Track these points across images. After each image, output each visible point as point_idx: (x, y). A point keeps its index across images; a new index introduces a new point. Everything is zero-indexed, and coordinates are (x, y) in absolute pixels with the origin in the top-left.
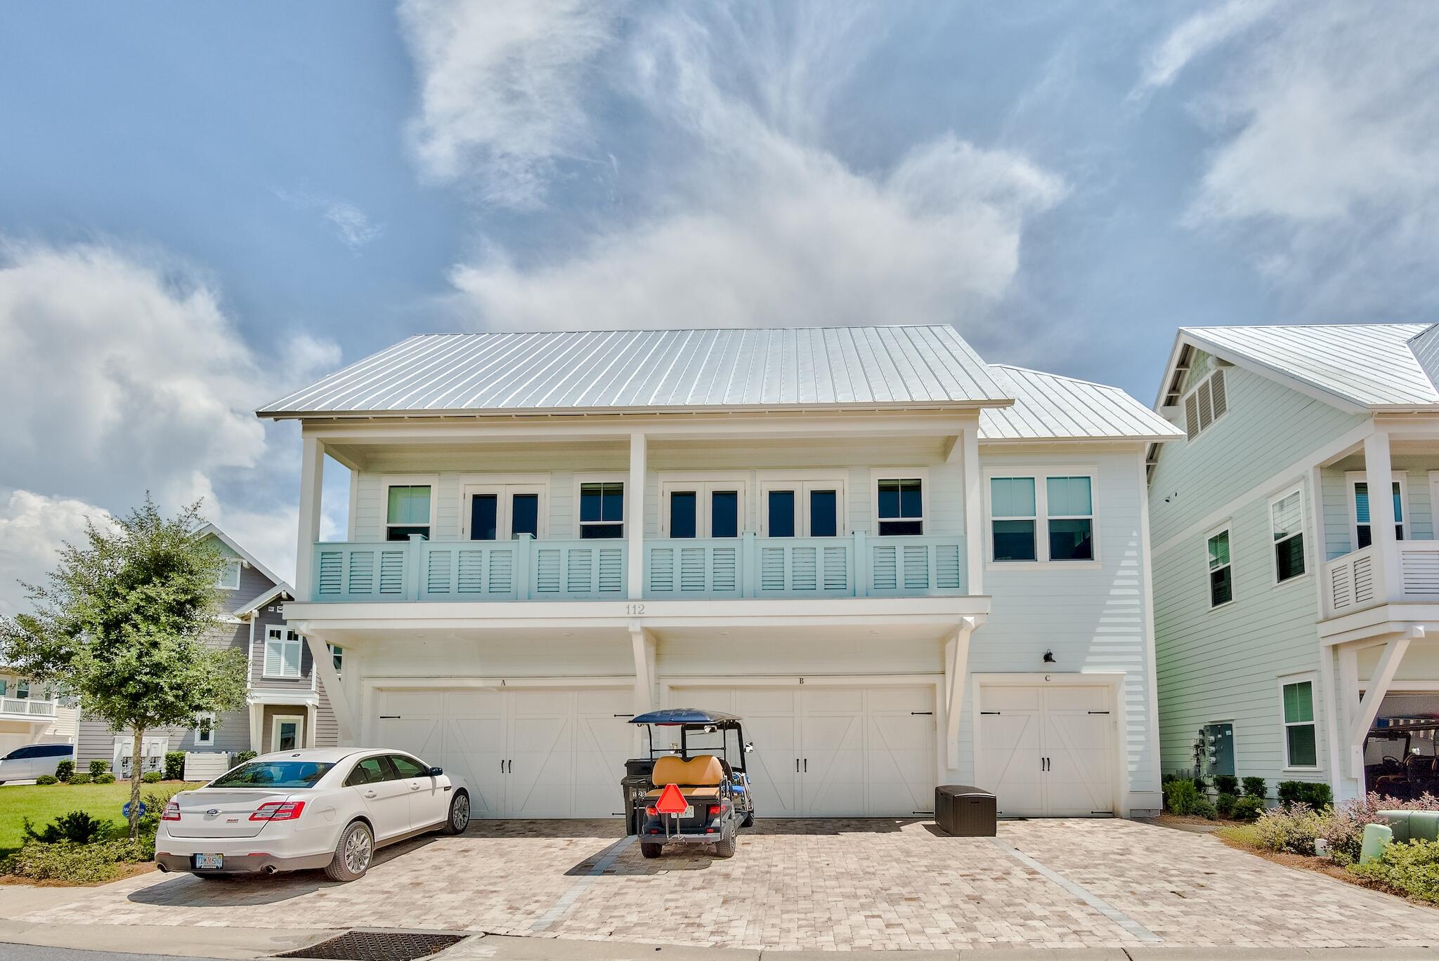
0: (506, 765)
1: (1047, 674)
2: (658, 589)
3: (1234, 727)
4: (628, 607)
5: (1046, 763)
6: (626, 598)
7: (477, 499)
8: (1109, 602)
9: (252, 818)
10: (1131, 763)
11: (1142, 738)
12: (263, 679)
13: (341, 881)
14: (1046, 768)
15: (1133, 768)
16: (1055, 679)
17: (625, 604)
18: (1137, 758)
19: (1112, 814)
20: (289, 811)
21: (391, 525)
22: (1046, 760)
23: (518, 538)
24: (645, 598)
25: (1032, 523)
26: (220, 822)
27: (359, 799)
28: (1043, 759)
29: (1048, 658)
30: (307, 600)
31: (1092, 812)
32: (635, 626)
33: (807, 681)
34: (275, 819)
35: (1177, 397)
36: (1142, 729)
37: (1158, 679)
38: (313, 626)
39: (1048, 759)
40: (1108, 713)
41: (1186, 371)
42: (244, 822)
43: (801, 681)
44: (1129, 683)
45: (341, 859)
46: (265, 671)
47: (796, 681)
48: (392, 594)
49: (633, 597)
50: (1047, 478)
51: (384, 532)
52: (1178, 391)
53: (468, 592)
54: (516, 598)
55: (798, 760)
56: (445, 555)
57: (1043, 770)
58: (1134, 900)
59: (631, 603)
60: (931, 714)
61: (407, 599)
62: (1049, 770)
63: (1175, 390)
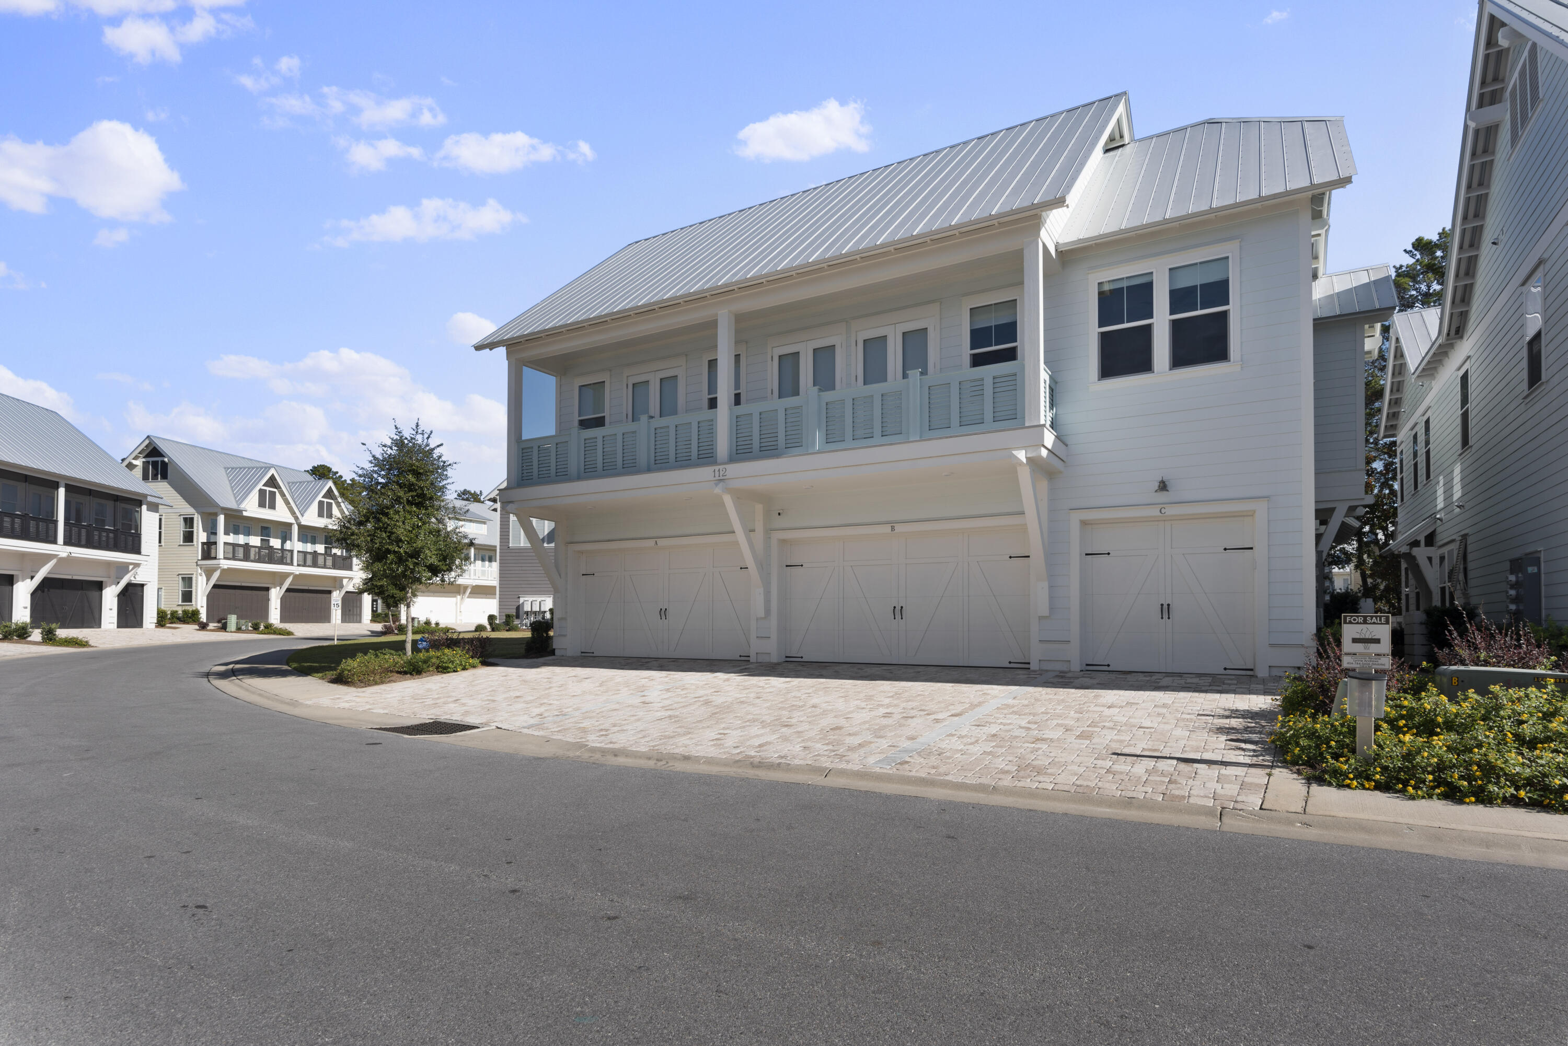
0: (663, 613)
1: (1162, 506)
2: (740, 453)
3: (1542, 560)
4: (715, 471)
5: (1165, 609)
6: (715, 463)
7: (635, 386)
14: (1166, 616)
16: (1172, 511)
17: (712, 468)
19: (1250, 672)
21: (582, 418)
22: (1165, 607)
23: (638, 420)
24: (731, 460)
25: (1149, 327)
28: (1162, 605)
29: (1163, 486)
30: (514, 487)
31: (1225, 669)
32: (718, 488)
33: (898, 529)
35: (1501, 89)
37: (1316, 502)
38: (516, 506)
39: (1169, 606)
40: (1250, 549)
41: (1507, 49)
43: (893, 529)
44: (1277, 510)
47: (887, 529)
48: (562, 476)
49: (718, 461)
50: (1170, 269)
51: (576, 423)
52: (1503, 80)
53: (609, 470)
54: (639, 471)
55: (895, 607)
56: (594, 440)
57: (1162, 618)
58: (973, 740)
59: (717, 468)
60: (1029, 557)
61: (570, 480)
62: (1169, 618)
63: (1498, 79)
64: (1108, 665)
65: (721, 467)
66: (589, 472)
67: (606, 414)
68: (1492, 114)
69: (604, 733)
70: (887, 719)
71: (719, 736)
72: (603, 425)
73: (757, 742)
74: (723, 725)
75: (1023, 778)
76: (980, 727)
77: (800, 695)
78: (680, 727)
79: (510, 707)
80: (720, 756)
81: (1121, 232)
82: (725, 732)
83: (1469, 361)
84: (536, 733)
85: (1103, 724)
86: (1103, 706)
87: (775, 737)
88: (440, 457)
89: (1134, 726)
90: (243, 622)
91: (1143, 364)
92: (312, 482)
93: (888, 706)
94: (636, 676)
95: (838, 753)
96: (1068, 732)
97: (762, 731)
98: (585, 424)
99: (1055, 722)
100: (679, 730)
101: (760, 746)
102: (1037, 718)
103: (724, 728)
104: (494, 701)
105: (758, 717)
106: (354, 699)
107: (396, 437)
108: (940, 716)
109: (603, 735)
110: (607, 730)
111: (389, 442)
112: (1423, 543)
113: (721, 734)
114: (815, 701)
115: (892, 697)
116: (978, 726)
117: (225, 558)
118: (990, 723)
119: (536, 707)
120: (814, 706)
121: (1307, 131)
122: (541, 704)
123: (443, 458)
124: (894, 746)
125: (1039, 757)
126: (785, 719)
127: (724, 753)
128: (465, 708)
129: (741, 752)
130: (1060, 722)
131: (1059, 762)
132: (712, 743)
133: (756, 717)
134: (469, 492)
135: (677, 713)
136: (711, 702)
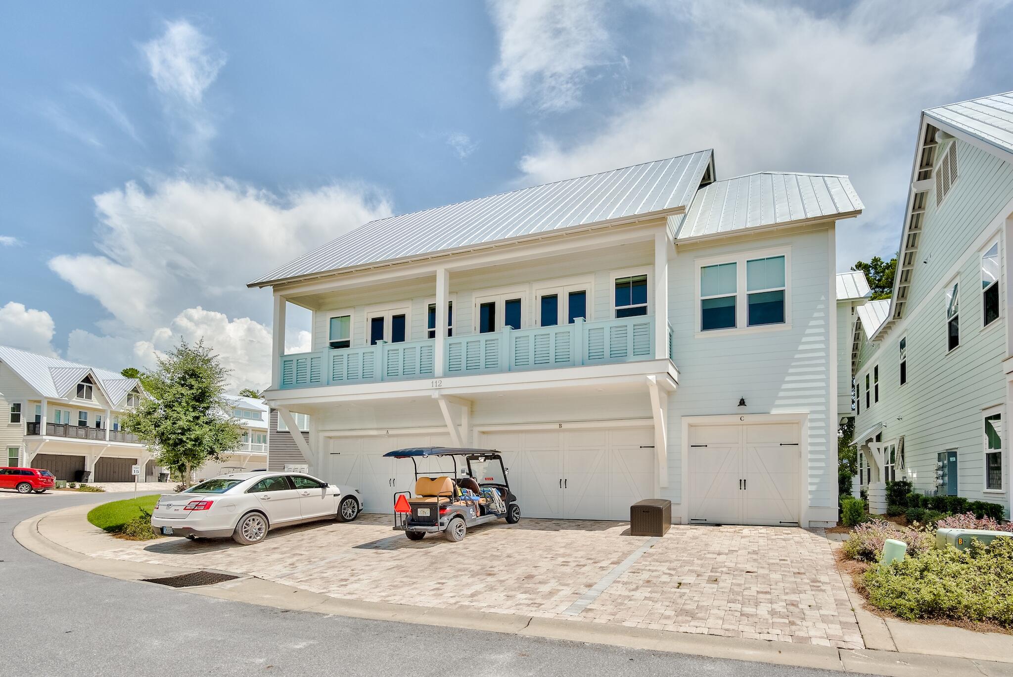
0: (392, 482)
1: (741, 416)
2: (452, 370)
3: (958, 454)
4: (433, 383)
5: (743, 483)
6: (433, 377)
7: (374, 320)
8: (797, 356)
9: (185, 509)
10: (811, 484)
11: (823, 464)
12: (277, 432)
13: (241, 544)
14: (743, 487)
15: (813, 488)
16: (748, 419)
17: (431, 381)
18: (816, 480)
19: (796, 525)
20: (203, 505)
21: (332, 341)
22: (743, 482)
23: (376, 343)
24: (445, 375)
25: (734, 298)
26: (171, 511)
27: (257, 500)
28: (741, 480)
29: (742, 403)
30: (276, 388)
31: (780, 522)
32: (435, 395)
33: (564, 426)
34: (195, 510)
35: (931, 170)
36: (823, 457)
38: (278, 403)
39: (745, 480)
40: (798, 444)
41: (936, 146)
42: (182, 511)
43: (560, 426)
44: (811, 420)
45: (240, 532)
46: (278, 427)
47: (557, 426)
48: (315, 382)
49: (436, 376)
50: (747, 261)
51: (328, 345)
52: (932, 166)
53: (352, 379)
54: (375, 381)
55: (561, 480)
56: (341, 357)
57: (741, 489)
58: (634, 586)
59: (434, 380)
60: (654, 447)
61: (322, 385)
62: (745, 489)
63: (928, 165)
64: (706, 520)
65: (438, 380)
66: (336, 380)
67: (351, 339)
68: (925, 185)
69: (344, 583)
70: (565, 567)
71: (438, 586)
72: (348, 346)
73: (469, 592)
74: (441, 575)
75: (683, 623)
76: (636, 574)
77: (497, 546)
78: (406, 576)
79: (268, 557)
80: (439, 606)
81: (718, 234)
82: (443, 581)
83: (906, 332)
84: (287, 583)
85: (721, 569)
86: (714, 553)
87: (483, 585)
88: (217, 365)
89: (743, 571)
90: (62, 482)
91: (730, 322)
92: (123, 380)
93: (564, 555)
94: (371, 530)
95: (536, 601)
96: (700, 578)
97: (471, 580)
98: (335, 345)
99: (687, 568)
100: (405, 580)
101: (472, 595)
102: (673, 565)
103: (441, 578)
104: (255, 552)
105: (468, 566)
106: (135, 551)
107: (181, 348)
108: (603, 564)
109: (342, 585)
110: (346, 580)
111: (175, 352)
112: (875, 440)
113: (439, 583)
114: (509, 551)
115: (564, 547)
116: (634, 573)
117: (47, 434)
118: (643, 570)
119: (289, 557)
120: (509, 556)
121: (828, 183)
122: (294, 555)
123: (221, 366)
124: (577, 594)
125: (687, 602)
126: (488, 569)
127: (444, 603)
128: (230, 558)
129: (458, 602)
130: (691, 568)
131: (703, 606)
132: (433, 592)
133: (465, 566)
134: (248, 391)
135: (403, 563)
136: (430, 553)
